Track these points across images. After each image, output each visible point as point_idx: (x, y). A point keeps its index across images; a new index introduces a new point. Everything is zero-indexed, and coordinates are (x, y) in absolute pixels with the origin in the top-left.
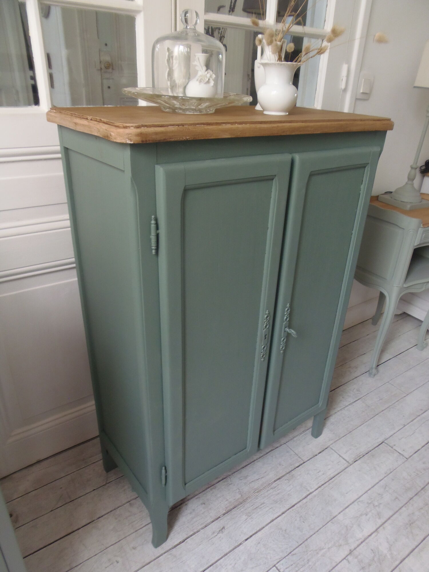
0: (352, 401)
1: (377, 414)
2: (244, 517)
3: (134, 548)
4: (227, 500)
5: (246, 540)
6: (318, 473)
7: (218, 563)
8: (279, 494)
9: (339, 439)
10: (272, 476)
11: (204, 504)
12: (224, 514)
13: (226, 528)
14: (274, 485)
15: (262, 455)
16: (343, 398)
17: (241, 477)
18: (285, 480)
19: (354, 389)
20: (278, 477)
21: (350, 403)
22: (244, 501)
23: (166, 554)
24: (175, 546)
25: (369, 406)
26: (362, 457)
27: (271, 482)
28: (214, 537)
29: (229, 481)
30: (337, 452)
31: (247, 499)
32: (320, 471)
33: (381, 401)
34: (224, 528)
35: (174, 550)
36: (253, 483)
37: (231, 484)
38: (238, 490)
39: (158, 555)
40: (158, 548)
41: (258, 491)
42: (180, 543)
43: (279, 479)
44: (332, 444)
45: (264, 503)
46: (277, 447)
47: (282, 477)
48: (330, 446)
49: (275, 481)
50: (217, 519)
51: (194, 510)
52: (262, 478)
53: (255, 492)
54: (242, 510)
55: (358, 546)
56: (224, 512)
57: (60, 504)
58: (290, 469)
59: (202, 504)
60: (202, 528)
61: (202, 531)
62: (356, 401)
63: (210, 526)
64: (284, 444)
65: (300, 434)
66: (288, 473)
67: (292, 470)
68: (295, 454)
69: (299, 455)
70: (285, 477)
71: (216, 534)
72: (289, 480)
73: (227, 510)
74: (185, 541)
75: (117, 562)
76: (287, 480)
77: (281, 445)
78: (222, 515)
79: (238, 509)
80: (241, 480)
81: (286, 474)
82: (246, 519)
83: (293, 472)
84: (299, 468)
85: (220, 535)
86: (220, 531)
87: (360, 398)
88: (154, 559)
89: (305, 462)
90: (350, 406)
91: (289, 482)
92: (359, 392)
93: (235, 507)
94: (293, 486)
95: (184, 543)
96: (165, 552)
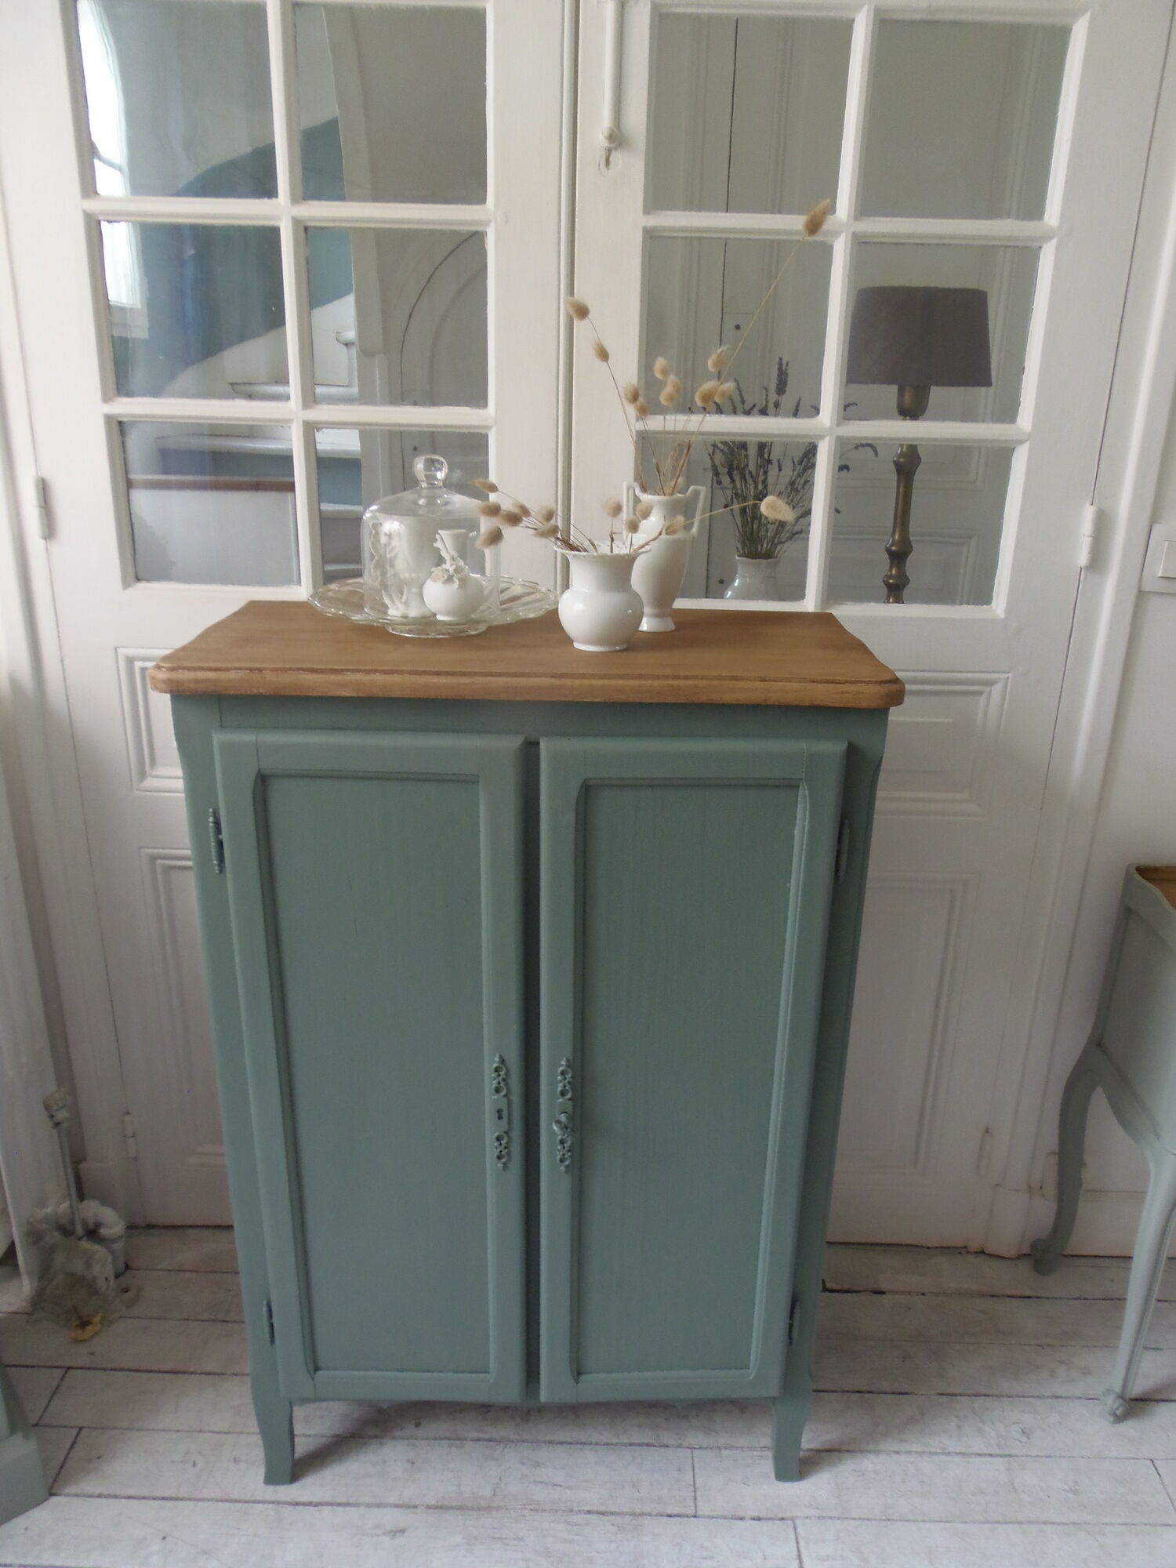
0: (975, 1450)
1: (1020, 1523)
2: (458, 1538)
4: (459, 1485)
6: (704, 1558)
8: (570, 1542)
9: (839, 1518)
10: (593, 1497)
11: (413, 1463)
12: (428, 1507)
13: (406, 1534)
14: (578, 1518)
15: (615, 1440)
16: (959, 1427)
17: (529, 1459)
18: (613, 1525)
19: (1014, 1423)
20: (602, 1508)
21: (963, 1450)
22: (489, 1508)
23: (271, 1505)
24: (297, 1504)
25: (1014, 1488)
27: (580, 1508)
28: (373, 1536)
29: (498, 1452)
30: (802, 1542)
31: (498, 1508)
32: (711, 1558)
33: (1070, 1495)
34: (403, 1531)
35: (289, 1508)
36: (540, 1485)
37: (497, 1460)
38: (497, 1480)
39: (257, 1498)
40: (269, 1487)
41: (537, 1509)
42: (310, 1504)
43: (603, 1514)
44: (807, 1517)
45: (521, 1540)
46: (667, 1446)
47: (612, 1513)
48: (797, 1517)
49: (589, 1512)
50: (408, 1507)
51: (384, 1462)
52: (569, 1488)
53: (527, 1506)
54: (468, 1522)
56: (433, 1502)
57: (205, 1316)
58: (647, 1509)
59: (408, 1461)
60: (368, 1506)
61: (363, 1508)
62: (991, 1455)
63: (384, 1510)
64: (688, 1448)
65: (751, 1449)
66: (633, 1514)
67: (650, 1515)
68: (692, 1483)
69: (698, 1493)
70: (618, 1520)
71: (379, 1532)
72: (620, 1529)
73: (440, 1503)
74: (320, 1507)
75: (194, 1465)
76: (618, 1527)
77: (679, 1446)
78: (423, 1505)
79: (462, 1515)
80: (523, 1464)
81: (626, 1514)
82: (458, 1546)
83: (647, 1521)
84: (671, 1519)
85: (386, 1539)
86: (391, 1531)
87: (1010, 1456)
88: (247, 1502)
89: (695, 1516)
90: (958, 1459)
91: (617, 1534)
92: (1025, 1439)
93: (460, 1508)
94: (618, 1547)
95: (316, 1508)
96: (273, 1503)
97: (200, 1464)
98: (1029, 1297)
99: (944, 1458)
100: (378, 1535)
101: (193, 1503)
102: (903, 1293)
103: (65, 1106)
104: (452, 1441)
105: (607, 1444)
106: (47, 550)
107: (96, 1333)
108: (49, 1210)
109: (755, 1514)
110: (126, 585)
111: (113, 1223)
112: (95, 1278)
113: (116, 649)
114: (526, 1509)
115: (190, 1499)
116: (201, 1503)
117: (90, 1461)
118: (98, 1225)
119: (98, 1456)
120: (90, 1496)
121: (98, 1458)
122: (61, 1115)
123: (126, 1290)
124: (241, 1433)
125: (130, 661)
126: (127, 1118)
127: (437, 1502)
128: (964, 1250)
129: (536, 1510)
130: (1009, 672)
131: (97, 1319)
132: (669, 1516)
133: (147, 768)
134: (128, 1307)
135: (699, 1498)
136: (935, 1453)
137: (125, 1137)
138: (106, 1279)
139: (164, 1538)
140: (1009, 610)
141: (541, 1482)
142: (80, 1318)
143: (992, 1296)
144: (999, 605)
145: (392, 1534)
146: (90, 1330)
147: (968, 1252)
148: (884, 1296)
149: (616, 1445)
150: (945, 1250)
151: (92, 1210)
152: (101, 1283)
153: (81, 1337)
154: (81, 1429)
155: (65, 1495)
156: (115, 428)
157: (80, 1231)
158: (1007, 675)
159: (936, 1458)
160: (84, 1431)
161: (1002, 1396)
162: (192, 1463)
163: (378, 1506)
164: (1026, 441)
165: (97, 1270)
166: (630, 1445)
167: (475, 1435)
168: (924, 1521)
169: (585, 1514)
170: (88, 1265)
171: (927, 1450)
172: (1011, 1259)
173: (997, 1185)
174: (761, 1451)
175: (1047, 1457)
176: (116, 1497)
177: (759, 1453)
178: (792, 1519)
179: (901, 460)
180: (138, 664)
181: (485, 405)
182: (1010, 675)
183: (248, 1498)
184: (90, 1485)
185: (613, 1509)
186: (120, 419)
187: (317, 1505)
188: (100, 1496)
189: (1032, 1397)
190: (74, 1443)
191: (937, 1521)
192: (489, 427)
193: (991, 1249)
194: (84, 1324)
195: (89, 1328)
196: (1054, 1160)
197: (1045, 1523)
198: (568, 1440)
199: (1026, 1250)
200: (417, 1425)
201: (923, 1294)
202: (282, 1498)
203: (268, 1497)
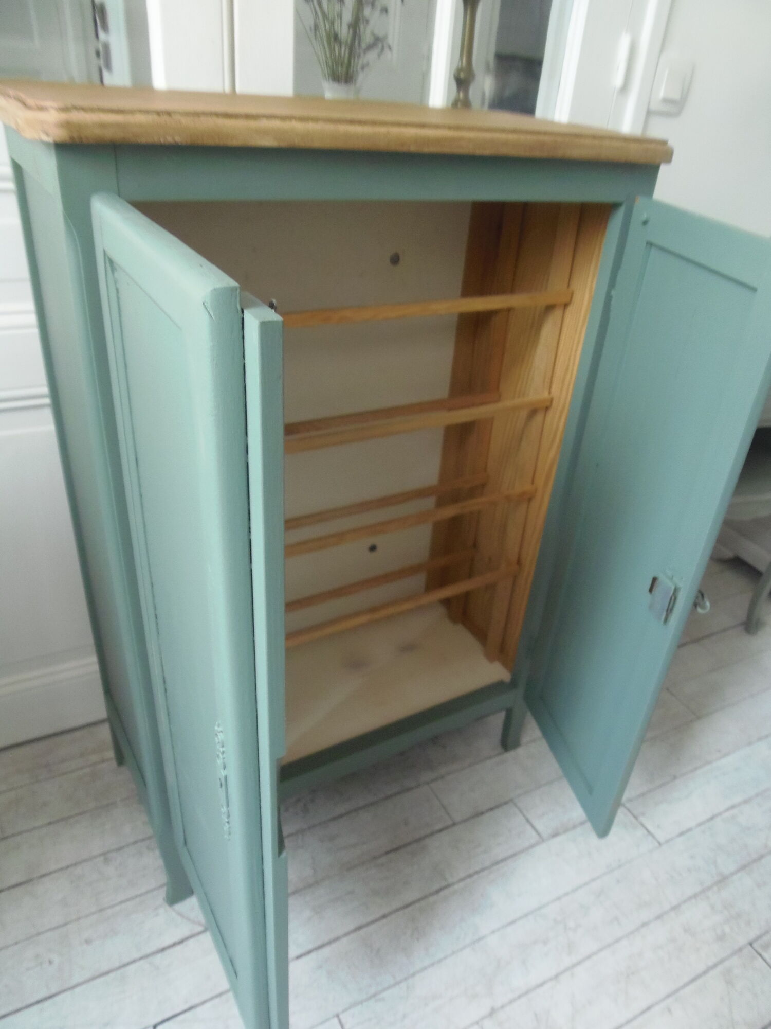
3: (88, 942)
6: (475, 848)
8: (386, 878)
9: (536, 788)
10: (384, 841)
14: (383, 860)
18: (407, 854)
20: (394, 846)
22: (316, 883)
23: (142, 962)
24: (163, 950)
26: (571, 829)
27: (380, 853)
30: (524, 812)
31: (322, 878)
32: (479, 846)
35: (159, 956)
38: (310, 860)
39: (127, 960)
42: (174, 945)
43: (396, 849)
44: (519, 796)
45: (352, 891)
46: (411, 789)
47: (403, 846)
48: (513, 798)
49: (386, 853)
52: (363, 842)
54: (308, 899)
55: (511, 1002)
58: (422, 834)
64: (425, 784)
65: (463, 769)
66: (415, 841)
67: (426, 836)
68: (439, 803)
69: (448, 810)
70: (408, 849)
72: (413, 854)
74: (185, 943)
77: (419, 785)
80: (322, 841)
81: (411, 843)
82: (310, 918)
83: (427, 840)
84: (441, 833)
89: (455, 825)
91: (413, 858)
94: (419, 867)
95: (181, 945)
96: (141, 958)
97: (56, 959)
101: (68, 994)
105: (372, 804)
109: (487, 807)
114: (342, 870)
116: (77, 990)
124: (79, 919)
129: (351, 868)
132: (439, 831)
135: (450, 812)
141: (342, 848)
149: (376, 800)
162: (48, 962)
166: (386, 796)
169: (384, 855)
178: (511, 800)
183: (117, 964)
185: (401, 843)
187: (181, 942)
202: (149, 950)
203: (136, 955)
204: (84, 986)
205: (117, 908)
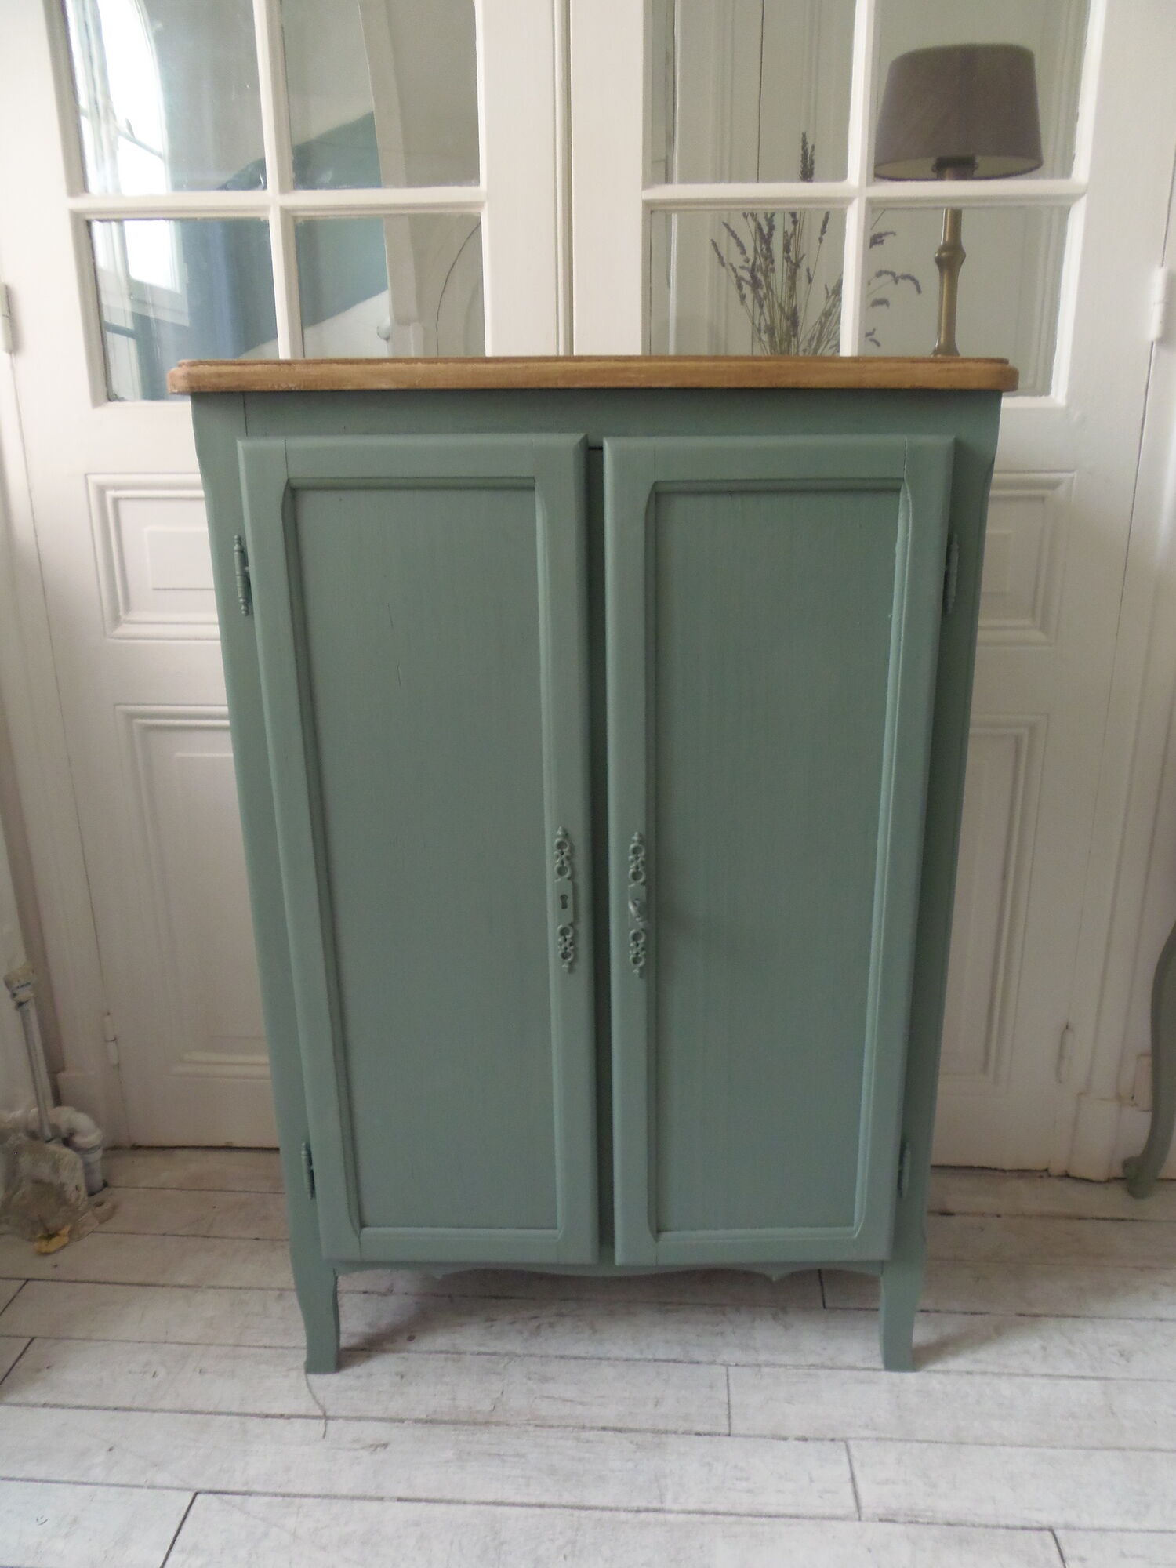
0: (1065, 1372)
2: (449, 1454)
3: (202, 1372)
4: (454, 1399)
5: (400, 1500)
6: (737, 1479)
7: (297, 1500)
8: (580, 1460)
9: (901, 1440)
10: (610, 1414)
11: (402, 1377)
12: (417, 1421)
13: (388, 1449)
14: (591, 1435)
15: (638, 1356)
16: (1044, 1349)
17: (536, 1373)
18: (632, 1442)
19: (1109, 1346)
20: (620, 1425)
21: (1050, 1372)
22: (487, 1423)
23: (236, 1418)
24: (267, 1416)
25: (1113, 1413)
26: (923, 1523)
27: (594, 1425)
28: (349, 1450)
29: (502, 1366)
30: (856, 1465)
31: (497, 1424)
32: (747, 1479)
34: (385, 1445)
35: (257, 1420)
36: (548, 1400)
37: (499, 1374)
38: (499, 1394)
41: (543, 1424)
43: (620, 1430)
44: (863, 1439)
45: (523, 1456)
46: (698, 1363)
47: (631, 1430)
48: (851, 1438)
49: (604, 1429)
50: (393, 1421)
51: (371, 1375)
52: (582, 1403)
53: (531, 1422)
54: (461, 1438)
56: (423, 1416)
57: (184, 1231)
58: (672, 1427)
59: (397, 1374)
60: (347, 1418)
61: (341, 1421)
62: (1083, 1378)
63: (363, 1423)
64: (722, 1365)
65: (797, 1367)
66: (656, 1432)
67: (675, 1432)
68: (727, 1401)
69: (733, 1411)
70: (638, 1438)
71: (356, 1446)
72: (640, 1447)
73: (429, 1418)
74: (292, 1420)
75: (154, 1375)
76: (637, 1444)
77: (713, 1363)
78: (410, 1420)
79: (455, 1430)
80: (530, 1379)
81: (646, 1431)
82: (447, 1462)
83: (672, 1439)
84: (700, 1438)
85: (365, 1454)
86: (372, 1446)
87: (1106, 1379)
88: (210, 1413)
89: (729, 1435)
90: (1045, 1381)
91: (635, 1452)
92: (1123, 1362)
93: (455, 1423)
94: (636, 1466)
95: (287, 1421)
96: (238, 1414)
97: (162, 1373)
98: (1123, 1220)
99: (1026, 1380)
100: (356, 1450)
101: (148, 1414)
102: (974, 1214)
103: (28, 984)
104: (449, 1355)
105: (627, 1360)
106: (12, 367)
107: (64, 1247)
108: (18, 1113)
109: (800, 1434)
110: (96, 403)
111: (90, 1134)
112: (62, 1185)
113: (86, 475)
114: (530, 1424)
115: (146, 1410)
116: (156, 1415)
117: (39, 1370)
118: (72, 1133)
119: (48, 1365)
120: (34, 1406)
121: (48, 1368)
122: (24, 994)
123: (101, 1204)
124: (211, 1344)
125: (102, 490)
126: (107, 1019)
127: (427, 1416)
128: (1045, 1173)
129: (541, 1426)
130: (1073, 471)
131: (67, 1229)
132: (698, 1434)
133: (121, 613)
134: (102, 1222)
135: (733, 1416)
136: (1018, 1375)
137: (106, 1041)
138: (77, 1188)
139: (110, 1450)
140: (1071, 395)
141: (548, 1397)
142: (47, 1230)
143: (1080, 1219)
144: (1059, 393)
145: (373, 1449)
146: (55, 1243)
147: (1050, 1176)
148: (952, 1217)
149: (639, 1360)
150: (1022, 1173)
151: (67, 1117)
152: (70, 1189)
153: (44, 1250)
154: (33, 1339)
155: (6, 1404)
156: (83, 226)
157: (48, 1133)
158: (1071, 475)
159: (1018, 1380)
160: (36, 1341)
161: (1095, 1317)
162: (152, 1375)
163: (359, 1419)
164: (1083, 195)
165: (65, 1176)
166: (655, 1360)
167: (476, 1349)
168: (1004, 1445)
169: (598, 1430)
170: (55, 1169)
171: (1006, 1371)
172: (1099, 1182)
173: (1081, 1094)
174: (809, 1369)
175: (1151, 1380)
176: (62, 1407)
177: (807, 1371)
178: (845, 1441)
179: (944, 254)
180: (110, 494)
181: (478, 183)
182: (1075, 474)
183: (211, 1409)
184: (33, 1395)
185: (631, 1426)
186: (88, 217)
187: (289, 1417)
188: (45, 1405)
189: (1131, 1319)
190: (24, 1352)
191: (1020, 1446)
192: (480, 205)
193: (1077, 1171)
194: (50, 1236)
195: (55, 1240)
196: (1147, 1062)
197: (1153, 1450)
198: (583, 1354)
199: (1118, 1172)
200: (411, 1339)
201: (999, 1216)
202: (250, 1410)
203: (235, 1409)
204: (168, 1414)
205: (253, 1351)
